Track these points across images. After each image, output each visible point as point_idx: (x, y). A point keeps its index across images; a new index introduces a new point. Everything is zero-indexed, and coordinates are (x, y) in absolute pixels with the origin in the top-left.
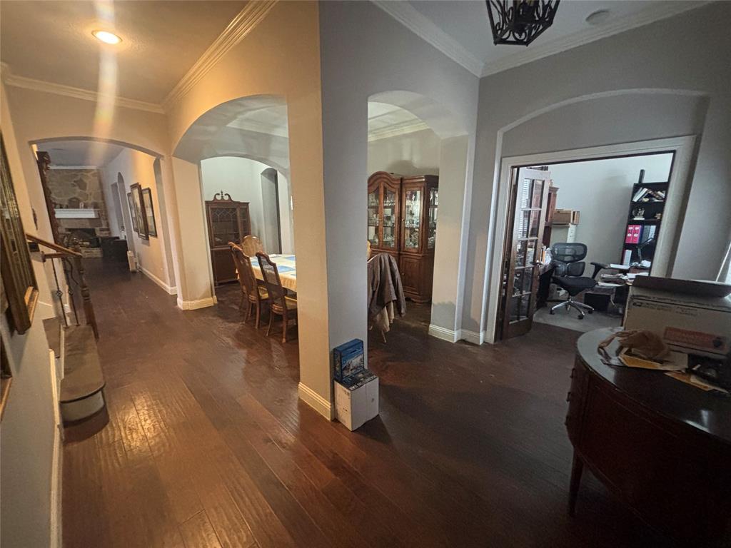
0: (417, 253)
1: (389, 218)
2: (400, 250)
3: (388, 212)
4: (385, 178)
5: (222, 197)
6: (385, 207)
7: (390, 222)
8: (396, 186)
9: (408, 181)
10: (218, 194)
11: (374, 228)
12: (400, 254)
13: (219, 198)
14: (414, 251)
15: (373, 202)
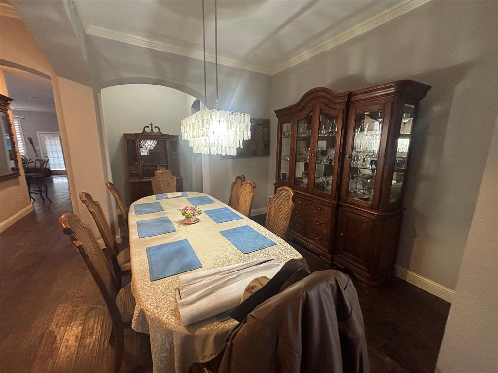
0: (368, 208)
1: (324, 153)
2: (339, 198)
3: (322, 144)
4: (324, 97)
5: (152, 129)
6: (319, 139)
7: (325, 159)
8: (338, 107)
9: (360, 97)
10: (148, 127)
11: (304, 163)
12: (338, 206)
13: (148, 130)
14: (363, 203)
15: (305, 133)
